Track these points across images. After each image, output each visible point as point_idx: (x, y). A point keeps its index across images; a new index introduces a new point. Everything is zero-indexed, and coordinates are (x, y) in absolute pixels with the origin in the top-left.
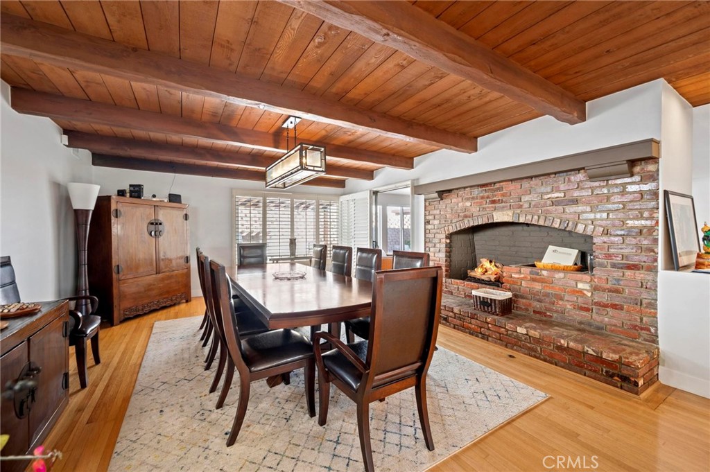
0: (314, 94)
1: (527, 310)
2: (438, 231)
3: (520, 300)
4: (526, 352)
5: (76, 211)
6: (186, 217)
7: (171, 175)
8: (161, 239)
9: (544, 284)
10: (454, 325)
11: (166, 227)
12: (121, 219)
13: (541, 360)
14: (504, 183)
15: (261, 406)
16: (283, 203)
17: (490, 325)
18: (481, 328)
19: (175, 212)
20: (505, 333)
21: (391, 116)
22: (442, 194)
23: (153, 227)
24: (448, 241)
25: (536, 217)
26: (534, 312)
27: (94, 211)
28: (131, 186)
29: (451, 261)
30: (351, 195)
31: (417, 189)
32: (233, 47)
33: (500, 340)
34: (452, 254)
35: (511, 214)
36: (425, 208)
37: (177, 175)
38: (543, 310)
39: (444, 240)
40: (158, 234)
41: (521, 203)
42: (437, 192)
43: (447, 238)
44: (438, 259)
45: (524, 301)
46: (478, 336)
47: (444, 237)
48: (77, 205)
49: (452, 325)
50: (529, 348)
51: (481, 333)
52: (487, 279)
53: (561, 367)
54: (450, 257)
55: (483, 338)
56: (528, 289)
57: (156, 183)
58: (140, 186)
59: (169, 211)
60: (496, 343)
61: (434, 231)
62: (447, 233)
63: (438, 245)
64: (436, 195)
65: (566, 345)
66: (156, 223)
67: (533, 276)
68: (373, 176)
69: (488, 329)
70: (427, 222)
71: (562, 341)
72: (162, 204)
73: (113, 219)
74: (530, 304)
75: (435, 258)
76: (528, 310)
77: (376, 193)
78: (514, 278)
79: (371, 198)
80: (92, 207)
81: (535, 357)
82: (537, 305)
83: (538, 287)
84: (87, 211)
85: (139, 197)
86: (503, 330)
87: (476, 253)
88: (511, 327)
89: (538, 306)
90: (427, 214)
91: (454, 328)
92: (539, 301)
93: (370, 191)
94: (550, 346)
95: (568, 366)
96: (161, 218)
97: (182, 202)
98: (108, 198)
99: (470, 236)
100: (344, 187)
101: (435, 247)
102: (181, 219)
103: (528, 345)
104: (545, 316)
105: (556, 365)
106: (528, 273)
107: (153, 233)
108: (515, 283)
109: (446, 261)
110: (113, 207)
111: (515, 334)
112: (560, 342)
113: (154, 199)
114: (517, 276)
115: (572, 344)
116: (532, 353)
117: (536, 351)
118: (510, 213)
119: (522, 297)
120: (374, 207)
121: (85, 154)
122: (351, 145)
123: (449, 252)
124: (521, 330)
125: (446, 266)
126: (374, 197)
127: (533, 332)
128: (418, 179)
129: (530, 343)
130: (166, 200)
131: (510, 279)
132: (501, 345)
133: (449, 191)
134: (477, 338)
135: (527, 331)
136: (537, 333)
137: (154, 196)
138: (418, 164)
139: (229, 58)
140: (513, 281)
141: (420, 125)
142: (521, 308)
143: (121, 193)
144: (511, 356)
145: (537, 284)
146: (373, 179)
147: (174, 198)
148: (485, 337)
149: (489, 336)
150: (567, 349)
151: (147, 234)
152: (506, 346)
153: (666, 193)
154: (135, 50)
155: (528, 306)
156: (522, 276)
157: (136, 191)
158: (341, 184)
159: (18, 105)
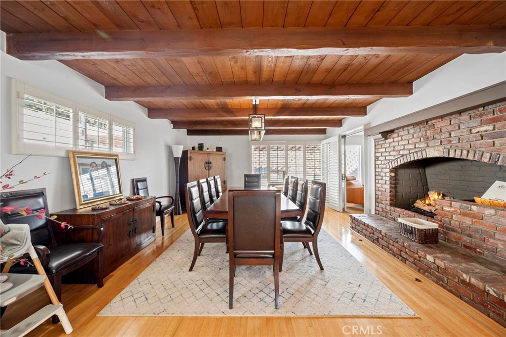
0: (255, 84)
1: (457, 243)
2: (384, 166)
3: (451, 232)
4: (435, 279)
5: (175, 158)
6: (224, 159)
7: (219, 136)
8: (211, 171)
9: (474, 220)
10: (383, 245)
11: (214, 164)
12: (192, 161)
13: (448, 290)
14: (435, 121)
15: (215, 260)
16: (279, 148)
17: (407, 250)
18: (401, 251)
19: (218, 157)
20: (418, 259)
21: (315, 84)
22: (386, 134)
23: (207, 165)
24: (393, 174)
25: (465, 152)
26: (465, 246)
27: (181, 158)
28: (199, 144)
29: (396, 192)
30: (328, 139)
31: (368, 131)
32: (201, 74)
33: (415, 264)
34: (398, 186)
35: (441, 150)
36: (375, 147)
37: (222, 136)
38: (473, 246)
39: (388, 174)
40: (209, 168)
41: (451, 139)
42: (380, 133)
43: (391, 171)
44: (384, 190)
45: (455, 234)
46: (398, 258)
47: (389, 171)
48: (175, 156)
49: (381, 245)
50: (438, 276)
51: (400, 256)
52: (429, 211)
53: (465, 301)
54: (396, 188)
55: (402, 260)
56: (457, 223)
57: (211, 142)
58: (202, 144)
59: (215, 156)
60: (411, 266)
61: (382, 166)
62: (391, 167)
63: (384, 178)
64: (380, 136)
65: (468, 280)
66: (209, 163)
67: (462, 211)
68: (341, 124)
69: (406, 253)
70: (377, 158)
71: (464, 276)
72: (213, 153)
73: (189, 161)
74: (460, 239)
75: (382, 189)
76: (459, 244)
77: (344, 137)
78: (445, 211)
79: (339, 140)
80: (180, 156)
81: (442, 286)
82: (466, 239)
83: (468, 221)
84: (179, 158)
85: (202, 150)
86: (416, 255)
87: (429, 186)
88: (421, 254)
89: (468, 241)
90: (377, 152)
91: (382, 248)
92: (470, 236)
93: (339, 136)
94: (455, 278)
95: (472, 303)
96: (211, 160)
97: (223, 151)
98: (187, 151)
99: (421, 171)
100: (325, 133)
101: (382, 179)
102: (221, 160)
103: (437, 273)
104: (475, 252)
105: (461, 299)
106: (458, 207)
107: (207, 168)
108: (445, 216)
109: (390, 191)
110: (189, 155)
111: (426, 261)
112: (462, 276)
113: (208, 150)
114: (447, 209)
115: (473, 280)
116: (438, 281)
117: (443, 281)
118: (441, 148)
119: (453, 230)
120: (342, 147)
121: (184, 131)
122: (305, 106)
123: (395, 184)
124: (430, 258)
125: (390, 196)
126: (343, 140)
127: (439, 262)
128: (370, 124)
129: (438, 272)
130: (215, 150)
131: (442, 212)
132: (415, 269)
133: (392, 131)
134: (397, 259)
135: (435, 260)
136: (442, 263)
137: (208, 149)
138: (370, 110)
139: (203, 80)
140: (444, 214)
141: (342, 85)
142: (452, 241)
143: (193, 149)
144: (417, 280)
145: (467, 218)
146: (341, 126)
147: (219, 149)
148: (404, 260)
149: (406, 259)
150: (469, 284)
151: (204, 168)
152: (419, 271)
154: (170, 87)
155: (458, 239)
156: (453, 209)
157: (201, 147)
158: (323, 132)
159: (150, 116)
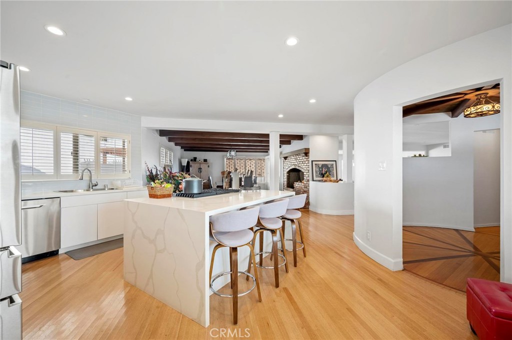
6: (209, 166)
8: (201, 173)
11: (203, 170)
12: (192, 168)
19: (205, 165)
23: (199, 170)
28: (194, 157)
37: (206, 152)
40: (201, 172)
48: (183, 165)
57: (201, 155)
58: (196, 157)
59: (203, 165)
72: (202, 163)
73: (190, 168)
80: (186, 165)
85: (196, 161)
96: (202, 167)
97: (207, 162)
98: (189, 162)
102: (207, 167)
110: (190, 164)
121: (183, 150)
130: (203, 161)
137: (200, 160)
143: (192, 160)
147: (205, 160)
151: (198, 172)
153: (312, 161)
157: (195, 159)
159: (175, 145)
